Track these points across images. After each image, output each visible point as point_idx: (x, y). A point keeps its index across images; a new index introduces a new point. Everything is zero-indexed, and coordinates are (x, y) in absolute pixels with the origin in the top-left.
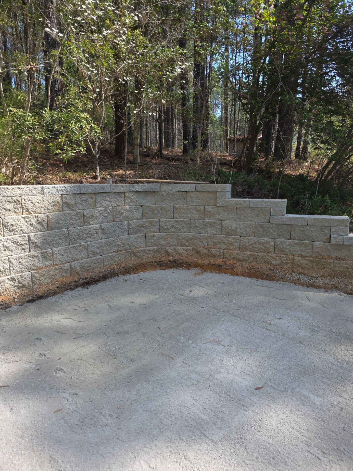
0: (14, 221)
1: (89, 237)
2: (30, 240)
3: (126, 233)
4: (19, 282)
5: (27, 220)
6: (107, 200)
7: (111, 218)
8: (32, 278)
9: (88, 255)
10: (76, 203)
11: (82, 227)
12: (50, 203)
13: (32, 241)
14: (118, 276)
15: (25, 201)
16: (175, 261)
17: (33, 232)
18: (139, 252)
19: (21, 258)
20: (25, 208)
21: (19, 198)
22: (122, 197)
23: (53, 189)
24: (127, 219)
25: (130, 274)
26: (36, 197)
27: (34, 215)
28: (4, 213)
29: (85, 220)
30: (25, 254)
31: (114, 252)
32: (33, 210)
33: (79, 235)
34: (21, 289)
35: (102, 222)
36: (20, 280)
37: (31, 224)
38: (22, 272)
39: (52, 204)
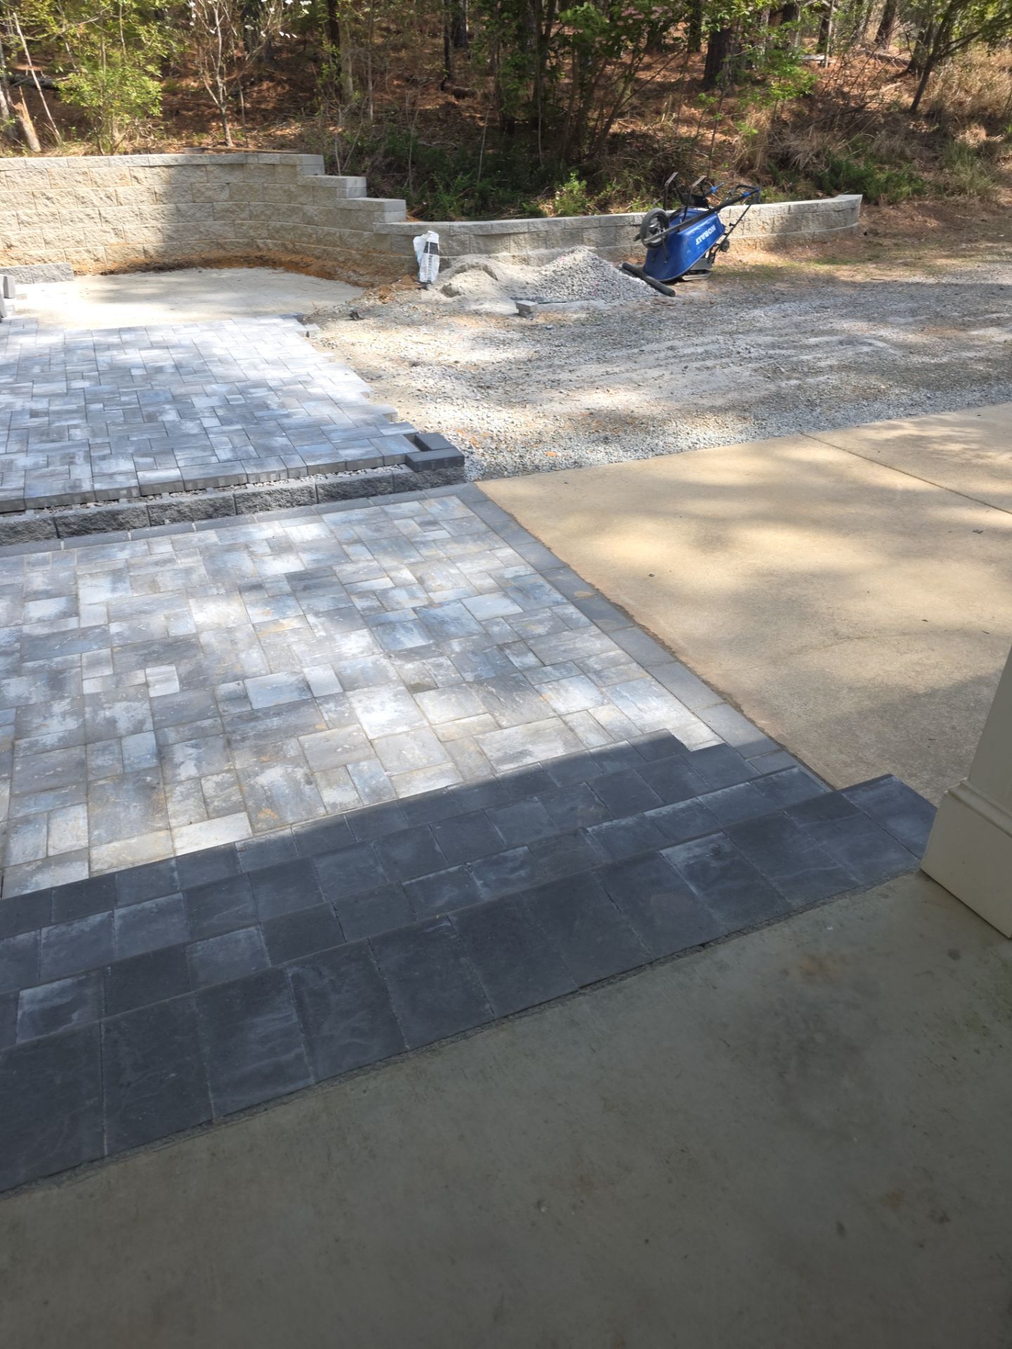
0: (83, 194)
2: (100, 214)
3: (211, 218)
4: (94, 255)
5: (96, 194)
6: (184, 175)
7: (189, 197)
8: (106, 254)
10: (146, 177)
11: (153, 206)
13: (102, 215)
14: (196, 268)
15: (92, 173)
16: (261, 258)
17: (103, 207)
18: (226, 243)
19: (94, 232)
20: (93, 180)
21: (87, 170)
24: (210, 200)
25: (212, 267)
26: (102, 168)
27: (102, 188)
28: (75, 185)
29: (158, 198)
30: (97, 228)
31: (195, 240)
32: (100, 182)
33: (150, 214)
34: (96, 262)
35: (179, 202)
36: (96, 253)
37: (100, 198)
38: (96, 246)
39: (119, 177)
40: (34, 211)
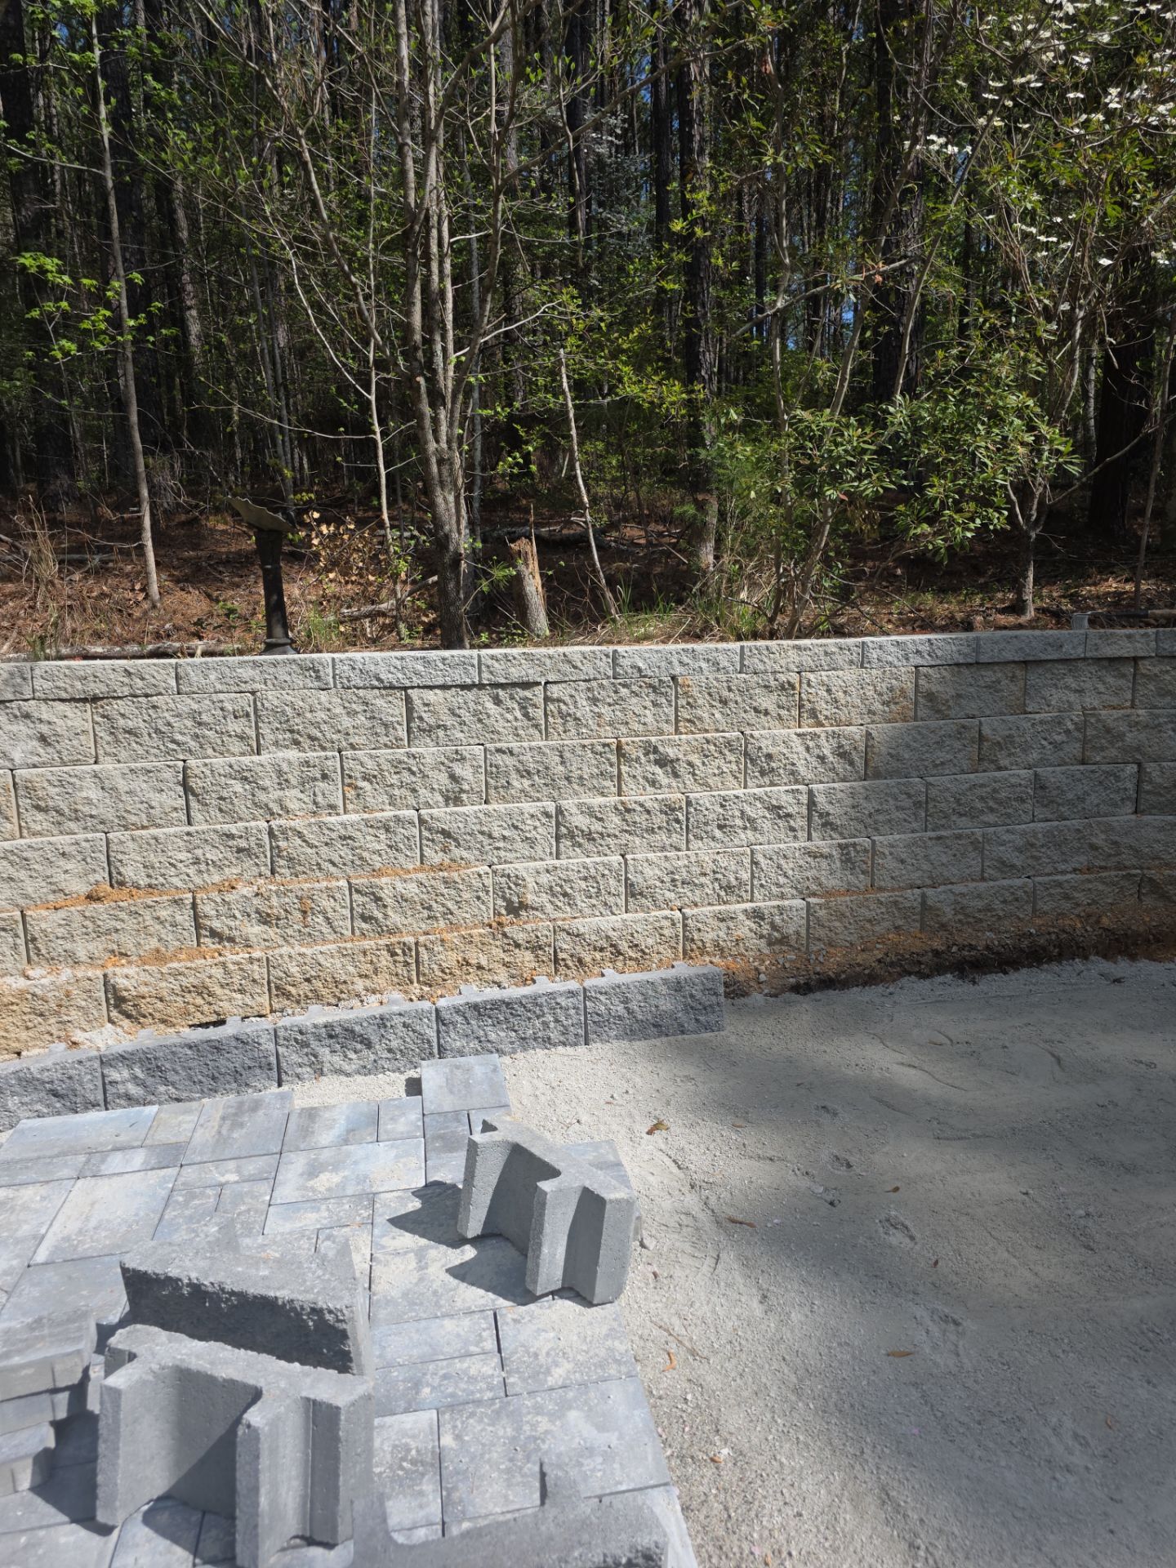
0: (774, 744)
1: (992, 810)
2: (812, 803)
3: (1129, 807)
4: (774, 927)
5: (811, 744)
6: (1067, 687)
7: (1075, 749)
8: (808, 921)
9: (983, 871)
10: (959, 696)
11: (972, 776)
12: (880, 694)
13: (819, 807)
14: (1086, 958)
15: (809, 685)
17: (821, 782)
19: (785, 857)
20: (808, 706)
21: (794, 678)
22: (1123, 676)
23: (893, 649)
25: (1133, 958)
26: (840, 673)
27: (830, 729)
28: (752, 721)
29: (985, 753)
30: (796, 845)
31: (1075, 870)
32: (827, 713)
33: (958, 801)
34: (777, 948)
35: (1043, 762)
36: (777, 919)
37: (818, 757)
38: (782, 896)
39: (885, 697)
40: (613, 799)
